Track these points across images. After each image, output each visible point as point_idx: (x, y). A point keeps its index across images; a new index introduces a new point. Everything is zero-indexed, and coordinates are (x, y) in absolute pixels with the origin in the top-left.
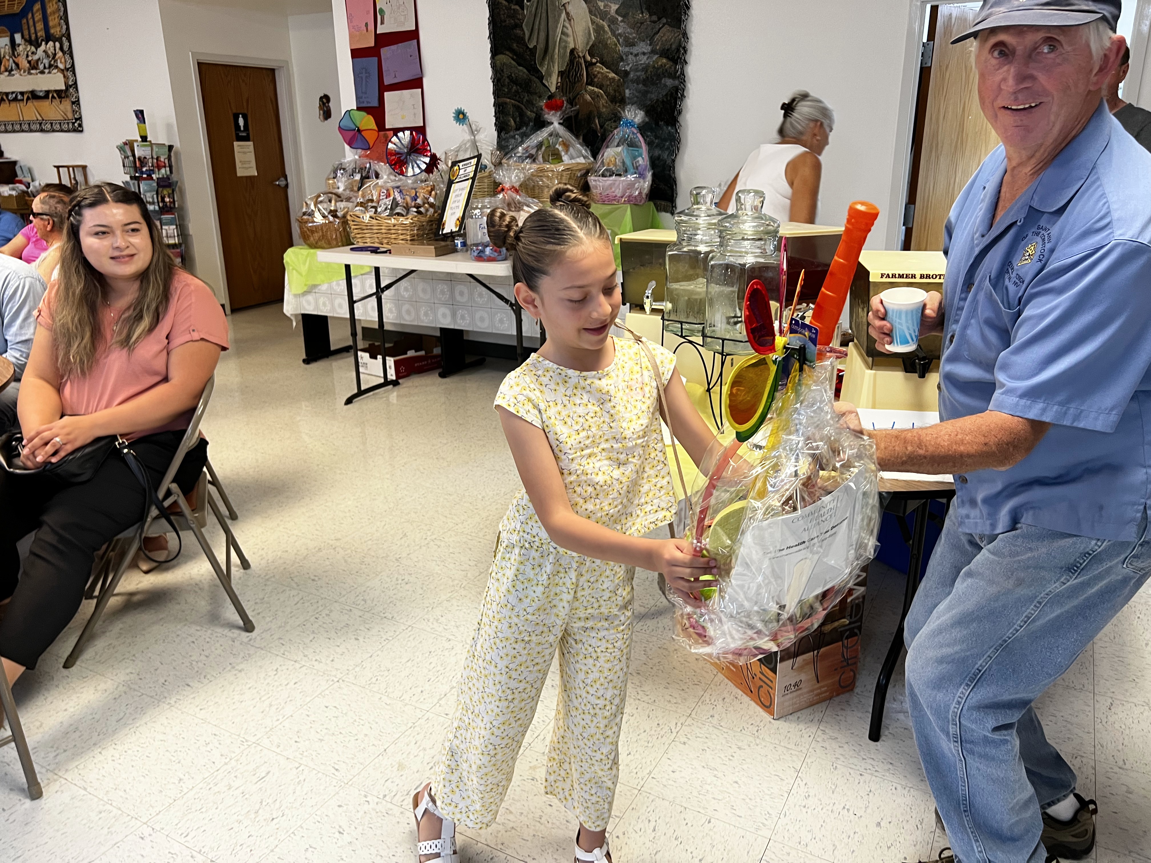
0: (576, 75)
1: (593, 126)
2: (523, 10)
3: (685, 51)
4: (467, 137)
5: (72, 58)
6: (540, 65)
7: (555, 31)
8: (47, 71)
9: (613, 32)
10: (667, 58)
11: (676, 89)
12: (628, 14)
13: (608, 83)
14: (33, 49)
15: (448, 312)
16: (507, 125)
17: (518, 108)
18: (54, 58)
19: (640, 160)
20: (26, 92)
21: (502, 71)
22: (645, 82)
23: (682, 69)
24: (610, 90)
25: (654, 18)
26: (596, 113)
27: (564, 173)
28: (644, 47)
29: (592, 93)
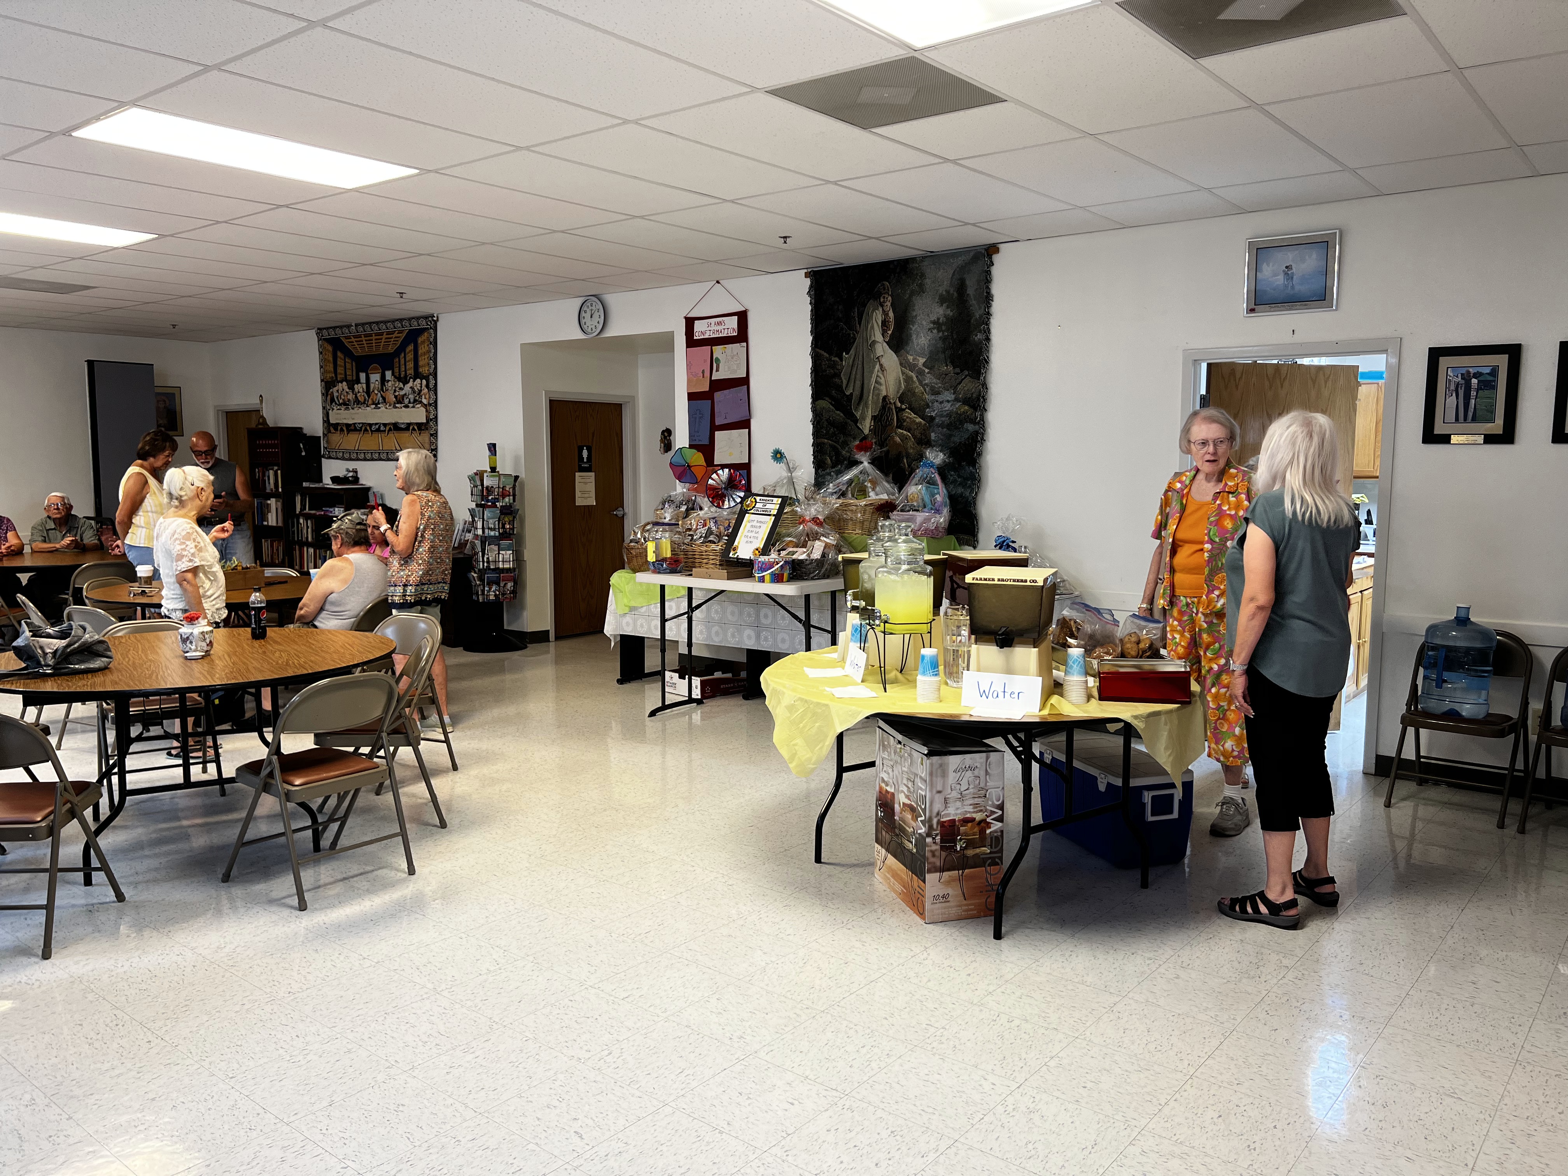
0: (888, 419)
1: (902, 465)
2: (842, 361)
3: (985, 400)
4: (785, 474)
5: (436, 394)
6: (855, 410)
7: (870, 380)
8: (411, 405)
9: (920, 382)
10: (969, 405)
11: (977, 433)
12: (934, 366)
13: (915, 427)
14: (401, 385)
15: (752, 634)
16: (825, 463)
17: (834, 448)
18: (419, 394)
19: (939, 498)
20: (389, 424)
21: (822, 414)
22: (949, 426)
23: (982, 416)
24: (917, 433)
25: (958, 370)
26: (904, 454)
27: (868, 508)
28: (948, 396)
29: (902, 437)
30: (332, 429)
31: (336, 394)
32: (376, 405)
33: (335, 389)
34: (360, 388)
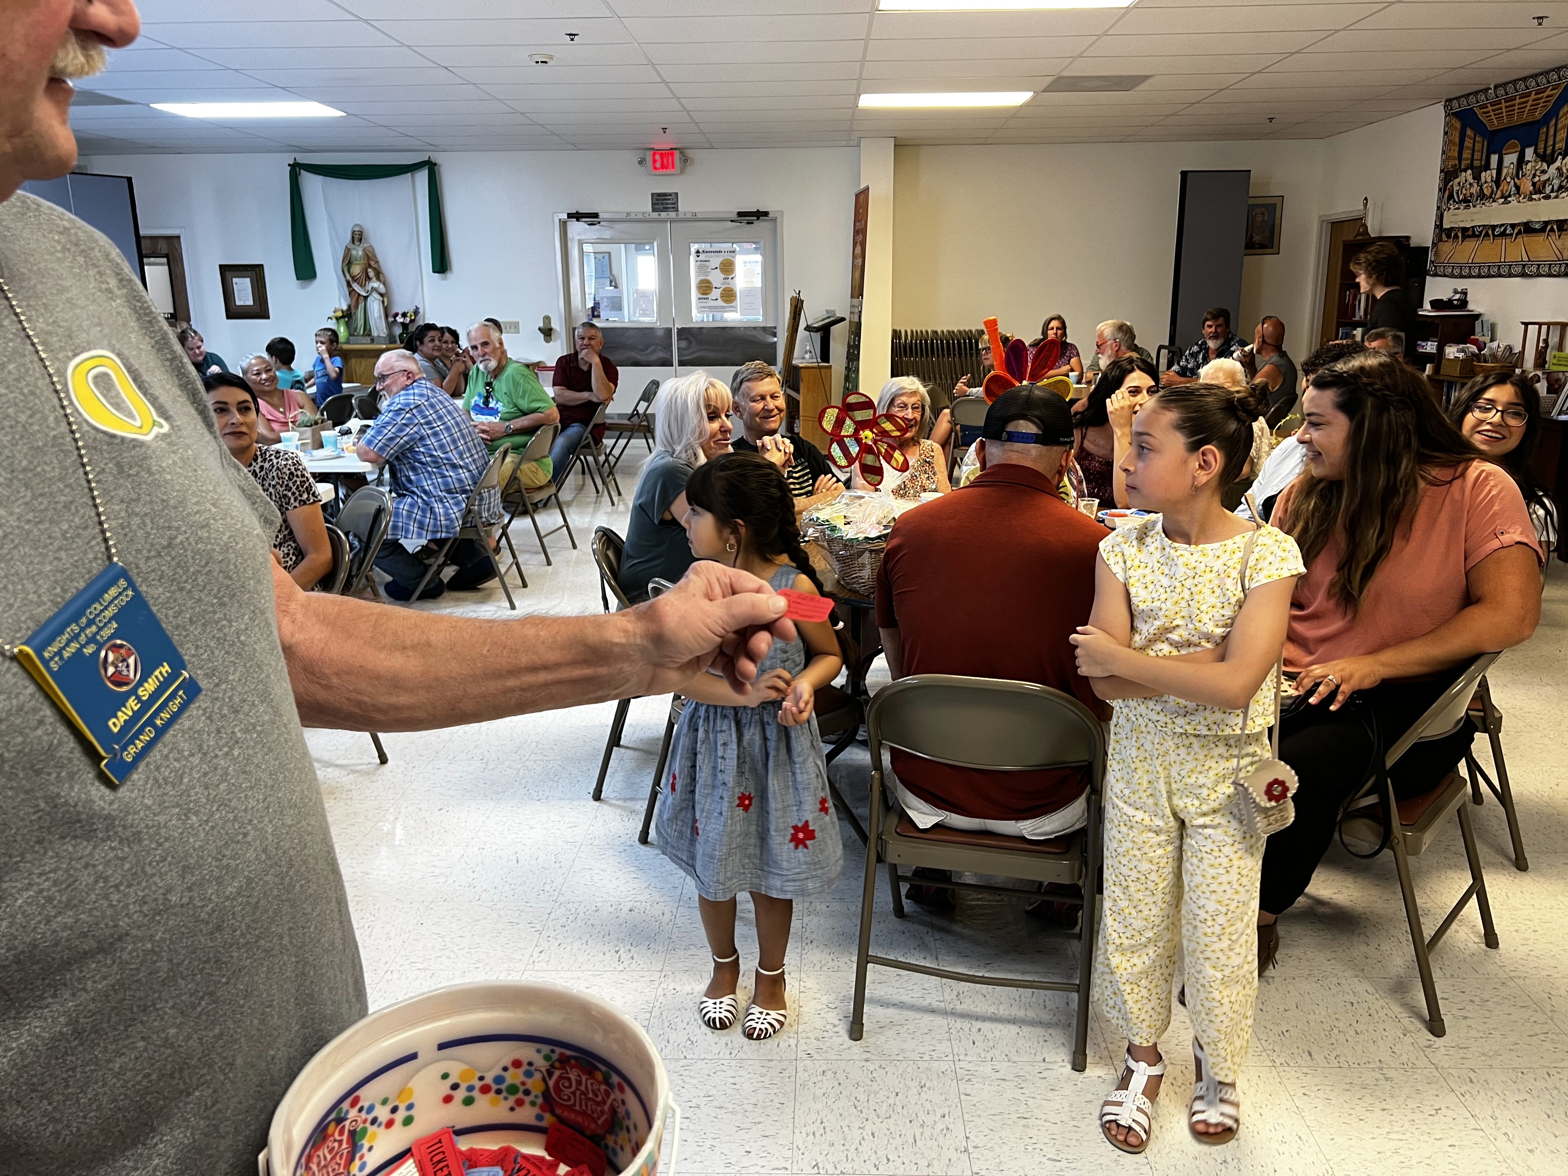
14: (1545, 166)
20: (1519, 224)
30: (1444, 236)
31: (1456, 188)
32: (1506, 198)
33: (1457, 180)
34: (1487, 176)
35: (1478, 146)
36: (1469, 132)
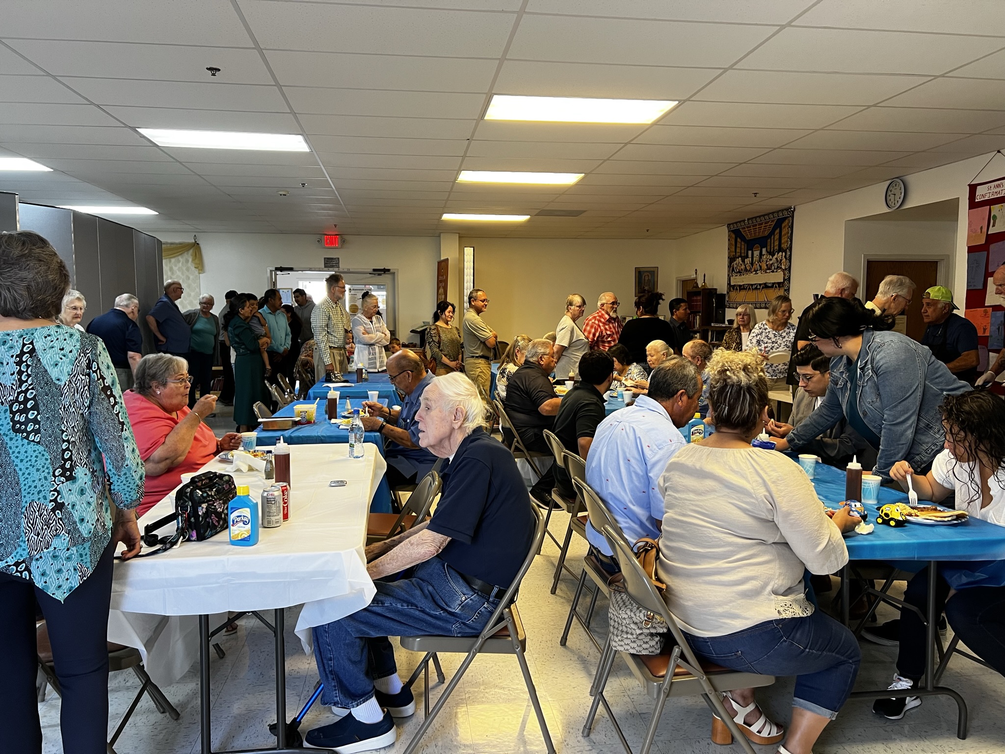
5: (790, 262)
8: (775, 270)
14: (771, 257)
18: (780, 262)
20: (762, 284)
30: (732, 290)
31: (735, 266)
32: (756, 271)
33: (735, 262)
34: (748, 261)
35: (743, 247)
36: (739, 240)
